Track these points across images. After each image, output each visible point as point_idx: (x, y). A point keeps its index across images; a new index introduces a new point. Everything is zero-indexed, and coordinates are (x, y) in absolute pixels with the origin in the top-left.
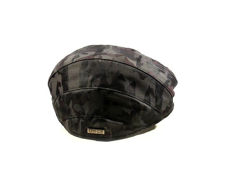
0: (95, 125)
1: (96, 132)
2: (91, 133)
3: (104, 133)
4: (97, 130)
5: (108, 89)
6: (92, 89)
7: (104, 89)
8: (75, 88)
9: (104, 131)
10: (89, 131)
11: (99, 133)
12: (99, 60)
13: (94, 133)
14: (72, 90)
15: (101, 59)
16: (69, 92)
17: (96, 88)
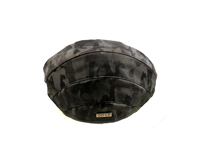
0: (104, 109)
1: (104, 115)
2: (100, 117)
3: (111, 116)
4: (105, 114)
5: (113, 77)
6: (99, 79)
7: (110, 78)
8: (82, 79)
9: (111, 114)
10: (98, 116)
11: (107, 116)
12: (101, 52)
13: (103, 116)
14: (79, 81)
15: (103, 52)
16: (76, 83)
17: (103, 77)
